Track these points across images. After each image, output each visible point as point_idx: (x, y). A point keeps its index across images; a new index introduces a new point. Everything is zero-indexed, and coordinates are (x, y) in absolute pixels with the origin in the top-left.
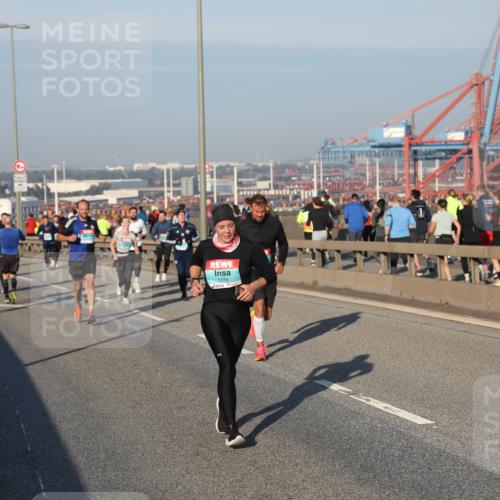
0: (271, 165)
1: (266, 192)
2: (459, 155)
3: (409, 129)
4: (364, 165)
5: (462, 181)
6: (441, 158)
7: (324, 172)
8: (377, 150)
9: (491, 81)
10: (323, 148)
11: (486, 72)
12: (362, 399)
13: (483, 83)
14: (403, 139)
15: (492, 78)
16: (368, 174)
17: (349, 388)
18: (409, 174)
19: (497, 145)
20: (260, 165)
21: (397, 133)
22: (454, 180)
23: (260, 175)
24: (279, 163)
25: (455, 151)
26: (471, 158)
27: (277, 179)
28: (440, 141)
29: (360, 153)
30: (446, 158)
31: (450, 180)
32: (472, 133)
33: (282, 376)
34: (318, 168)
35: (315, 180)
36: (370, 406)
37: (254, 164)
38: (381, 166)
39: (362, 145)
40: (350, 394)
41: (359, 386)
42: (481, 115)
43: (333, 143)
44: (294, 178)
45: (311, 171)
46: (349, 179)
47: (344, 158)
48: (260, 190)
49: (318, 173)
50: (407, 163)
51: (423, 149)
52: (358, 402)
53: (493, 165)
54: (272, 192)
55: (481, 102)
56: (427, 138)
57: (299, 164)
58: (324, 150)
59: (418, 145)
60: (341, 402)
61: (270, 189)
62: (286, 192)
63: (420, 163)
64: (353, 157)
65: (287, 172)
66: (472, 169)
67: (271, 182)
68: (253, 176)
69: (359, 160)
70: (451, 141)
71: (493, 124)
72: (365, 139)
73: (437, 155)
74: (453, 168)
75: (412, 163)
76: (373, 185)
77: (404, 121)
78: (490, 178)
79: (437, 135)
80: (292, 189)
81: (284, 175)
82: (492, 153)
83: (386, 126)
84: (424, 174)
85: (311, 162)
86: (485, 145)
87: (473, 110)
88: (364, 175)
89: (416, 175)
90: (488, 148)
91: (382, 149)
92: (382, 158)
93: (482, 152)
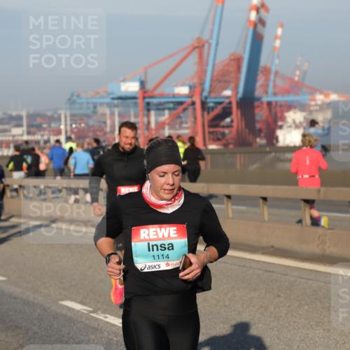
0: (24, 114)
1: (20, 138)
2: (184, 106)
3: (143, 84)
4: (104, 115)
5: (187, 128)
6: (169, 109)
7: (71, 120)
8: (116, 102)
9: (210, 44)
10: (69, 99)
11: (205, 37)
12: (101, 317)
13: (203, 46)
14: (138, 92)
15: (211, 41)
16: (108, 122)
17: (90, 307)
18: (143, 123)
19: (216, 98)
20: (14, 114)
21: (132, 87)
22: (181, 128)
23: (14, 123)
24: (31, 112)
25: (181, 103)
26: (195, 109)
27: (29, 126)
28: (169, 95)
29: (102, 104)
30: (174, 109)
31: (177, 126)
32: (195, 87)
33: (31, 299)
34: (66, 117)
35: (62, 127)
36: (108, 322)
37: (9, 112)
38: (120, 115)
39: (102, 97)
40: (91, 312)
41: (99, 305)
42: (202, 73)
43: (78, 96)
44: (45, 126)
45: (59, 119)
46: (93, 126)
47: (88, 108)
48: (14, 136)
49: (66, 121)
50: (141, 113)
51: (155, 101)
52: (97, 319)
53: (212, 114)
54: (26, 138)
55: (202, 62)
56: (158, 92)
57: (49, 114)
58: (71, 102)
59: (150, 97)
60: (83, 319)
61: (22, 135)
62: (37, 137)
63: (153, 113)
64: (95, 107)
65: (39, 120)
66: (195, 118)
67: (25, 128)
68: (8, 123)
69: (101, 110)
70: (178, 94)
71: (212, 80)
72: (106, 92)
73: (167, 106)
74: (179, 117)
75: (146, 112)
76: (113, 131)
77: (138, 77)
78: (210, 126)
79: (165, 89)
80: (42, 135)
81: (36, 123)
82: (211, 105)
83: (124, 81)
84: (157, 123)
85: (60, 112)
86: (206, 98)
87: (195, 68)
88: (105, 123)
89: (149, 123)
90: (208, 100)
91: (120, 101)
92: (121, 109)
93: (203, 104)
